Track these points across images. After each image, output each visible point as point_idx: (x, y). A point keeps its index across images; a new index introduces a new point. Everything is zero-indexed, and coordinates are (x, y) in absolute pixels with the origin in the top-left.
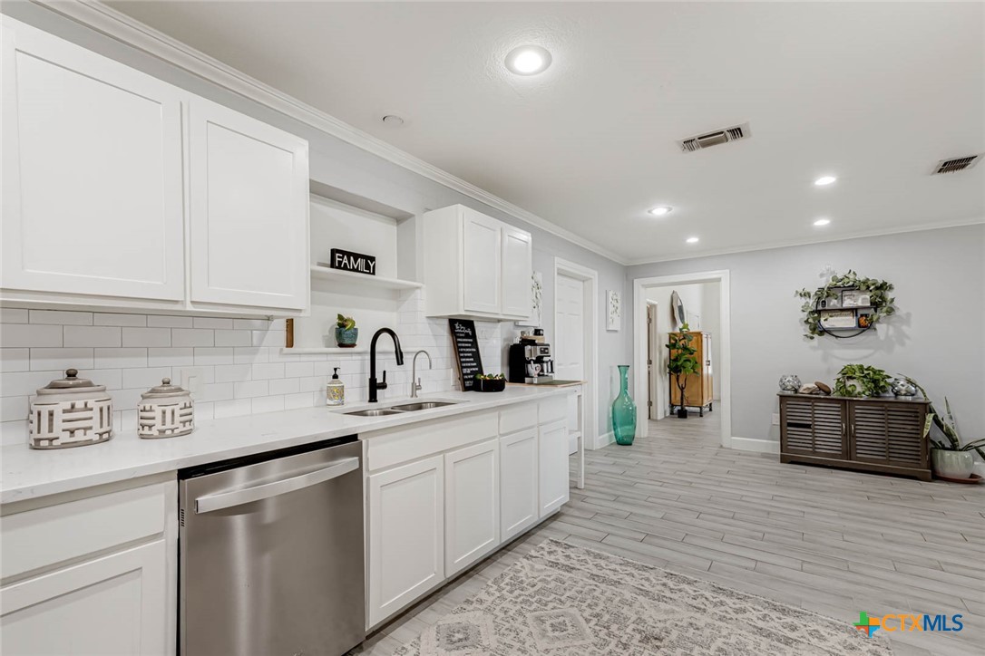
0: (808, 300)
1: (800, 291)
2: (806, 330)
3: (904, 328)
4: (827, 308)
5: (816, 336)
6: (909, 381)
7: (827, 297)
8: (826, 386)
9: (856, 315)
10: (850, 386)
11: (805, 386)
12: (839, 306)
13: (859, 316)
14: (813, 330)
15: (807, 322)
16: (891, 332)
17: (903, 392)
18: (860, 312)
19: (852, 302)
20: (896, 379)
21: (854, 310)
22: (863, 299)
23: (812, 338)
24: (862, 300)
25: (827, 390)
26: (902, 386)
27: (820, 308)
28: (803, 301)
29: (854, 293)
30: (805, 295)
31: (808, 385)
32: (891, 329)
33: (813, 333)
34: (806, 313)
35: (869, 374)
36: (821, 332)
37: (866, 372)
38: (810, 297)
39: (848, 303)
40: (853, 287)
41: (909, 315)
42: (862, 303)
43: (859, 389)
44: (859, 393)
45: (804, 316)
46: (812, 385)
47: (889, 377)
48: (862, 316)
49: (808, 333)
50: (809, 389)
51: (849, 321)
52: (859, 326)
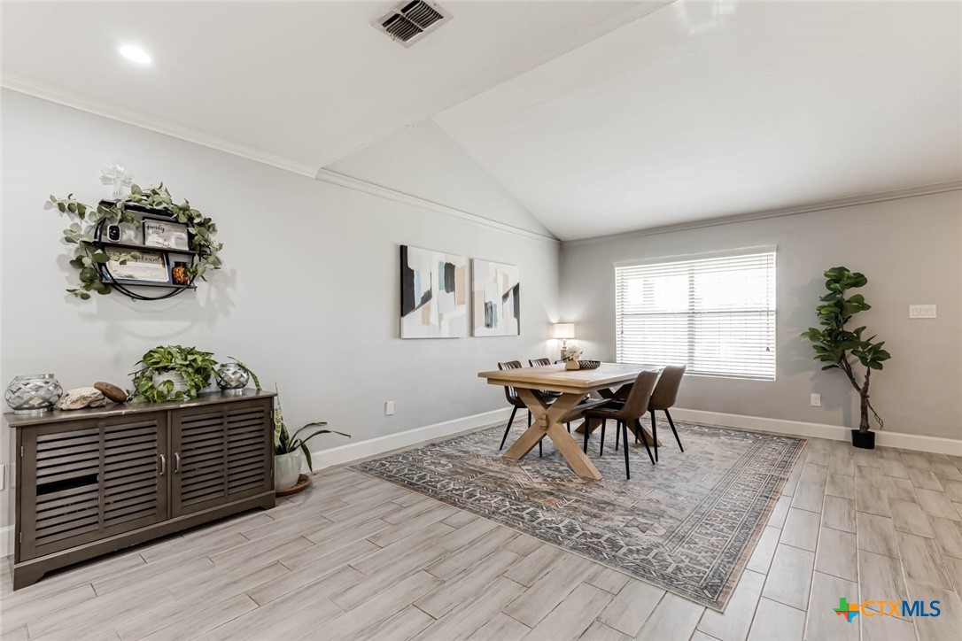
0: (77, 220)
1: (62, 197)
2: (74, 279)
3: (229, 290)
4: (119, 241)
5: (93, 293)
6: (241, 366)
7: (121, 221)
8: (117, 389)
9: (168, 264)
10: (165, 383)
11: (75, 393)
12: (138, 243)
13: (172, 264)
14: (89, 282)
15: (78, 263)
16: (213, 295)
17: (234, 384)
18: (173, 259)
19: (161, 240)
20: (223, 366)
21: (163, 254)
22: (178, 238)
23: (85, 297)
24: (174, 239)
25: (119, 396)
26: (231, 374)
27: (107, 239)
28: (67, 221)
29: (163, 225)
30: (71, 209)
31: (78, 391)
32: (213, 289)
33: (87, 287)
34: (73, 246)
35: (195, 360)
36: (106, 285)
37: (190, 358)
38: (82, 215)
39: (153, 240)
40: (165, 215)
41: (234, 272)
42: (177, 244)
43: (178, 387)
44: (178, 395)
45: (71, 251)
46: (90, 391)
47: (216, 363)
48: (177, 264)
49: (78, 285)
50: (85, 398)
51: (156, 272)
52: (174, 279)
